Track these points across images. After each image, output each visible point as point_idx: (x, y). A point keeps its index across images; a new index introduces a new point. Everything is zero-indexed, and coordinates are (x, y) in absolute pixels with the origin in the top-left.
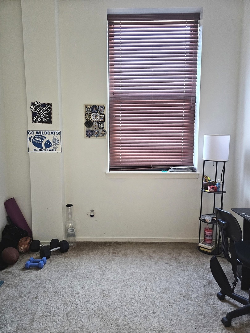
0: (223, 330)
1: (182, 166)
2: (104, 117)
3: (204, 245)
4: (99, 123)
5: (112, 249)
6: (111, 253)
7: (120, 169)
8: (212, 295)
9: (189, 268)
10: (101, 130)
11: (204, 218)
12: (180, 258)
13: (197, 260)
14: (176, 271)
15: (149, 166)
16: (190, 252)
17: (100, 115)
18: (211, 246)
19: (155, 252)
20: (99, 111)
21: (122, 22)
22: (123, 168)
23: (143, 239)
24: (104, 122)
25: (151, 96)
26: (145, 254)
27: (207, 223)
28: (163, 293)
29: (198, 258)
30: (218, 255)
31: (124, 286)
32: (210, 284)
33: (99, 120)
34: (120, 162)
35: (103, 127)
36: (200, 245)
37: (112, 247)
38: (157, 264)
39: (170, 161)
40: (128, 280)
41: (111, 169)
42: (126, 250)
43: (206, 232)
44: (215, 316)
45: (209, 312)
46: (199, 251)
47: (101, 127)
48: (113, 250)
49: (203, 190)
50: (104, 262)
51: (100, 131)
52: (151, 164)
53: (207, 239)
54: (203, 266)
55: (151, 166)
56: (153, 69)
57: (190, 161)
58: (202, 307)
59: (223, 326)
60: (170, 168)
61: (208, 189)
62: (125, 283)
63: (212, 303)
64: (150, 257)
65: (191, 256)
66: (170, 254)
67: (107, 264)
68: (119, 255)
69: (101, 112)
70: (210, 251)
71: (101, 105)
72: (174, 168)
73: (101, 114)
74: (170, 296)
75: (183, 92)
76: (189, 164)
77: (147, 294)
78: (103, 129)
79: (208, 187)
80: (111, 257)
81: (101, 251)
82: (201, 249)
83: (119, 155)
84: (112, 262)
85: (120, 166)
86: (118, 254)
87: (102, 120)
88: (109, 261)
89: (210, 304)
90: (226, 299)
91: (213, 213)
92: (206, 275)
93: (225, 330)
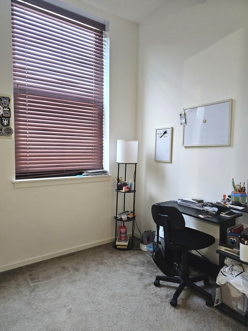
0: (174, 311)
1: (94, 169)
2: (10, 112)
3: (120, 243)
4: (3, 118)
5: (27, 274)
6: (29, 280)
7: (27, 176)
8: (149, 285)
9: (118, 268)
10: (6, 127)
11: (120, 217)
12: (105, 261)
13: (120, 258)
14: (109, 276)
15: (62, 171)
16: (110, 253)
17: (3, 108)
18: (126, 242)
19: (78, 263)
20: (2, 104)
21: (26, 3)
22: (31, 175)
23: (59, 253)
24: (9, 118)
25: (61, 95)
26: (70, 269)
27: (124, 221)
28: (111, 301)
29: (119, 256)
30: (133, 249)
31: (70, 311)
32: (142, 276)
33: (2, 114)
34: (27, 167)
35: (8, 124)
36: (117, 243)
37: (26, 273)
38: (88, 274)
39: (83, 165)
40: (69, 302)
41: (17, 177)
42: (45, 270)
43: (121, 230)
44: (163, 302)
45: (157, 300)
46: (117, 250)
47: (5, 123)
48: (29, 275)
49: (119, 191)
50: (27, 294)
51: (4, 128)
52: (64, 169)
53: (123, 236)
54: (128, 262)
55: (64, 171)
56: (63, 67)
57: (100, 164)
58: (149, 299)
59: (173, 308)
60: (84, 172)
61: (123, 189)
62: (68, 308)
63: (154, 292)
64: (77, 270)
65: (113, 257)
66: (93, 260)
67: (32, 294)
68: (40, 279)
69: (6, 105)
70: (126, 247)
71: (4, 96)
72: (89, 171)
73: (5, 107)
74: (119, 301)
75: (92, 96)
76: (100, 167)
77: (97, 309)
78: (8, 127)
79: (124, 188)
80: (32, 284)
81: (13, 282)
82: (118, 247)
83: (25, 159)
84: (38, 290)
85: (27, 173)
86: (38, 278)
87: (7, 115)
88: (33, 290)
89: (153, 294)
90: (160, 284)
91: (123, 212)
92: (134, 269)
93: (176, 311)
